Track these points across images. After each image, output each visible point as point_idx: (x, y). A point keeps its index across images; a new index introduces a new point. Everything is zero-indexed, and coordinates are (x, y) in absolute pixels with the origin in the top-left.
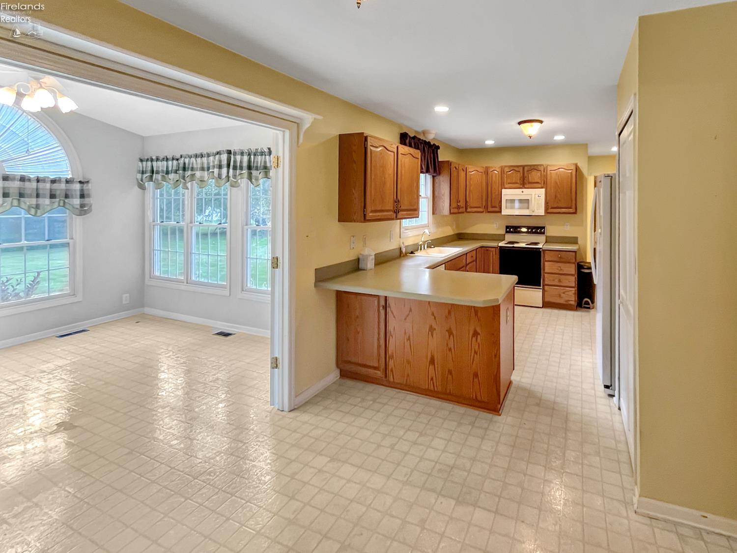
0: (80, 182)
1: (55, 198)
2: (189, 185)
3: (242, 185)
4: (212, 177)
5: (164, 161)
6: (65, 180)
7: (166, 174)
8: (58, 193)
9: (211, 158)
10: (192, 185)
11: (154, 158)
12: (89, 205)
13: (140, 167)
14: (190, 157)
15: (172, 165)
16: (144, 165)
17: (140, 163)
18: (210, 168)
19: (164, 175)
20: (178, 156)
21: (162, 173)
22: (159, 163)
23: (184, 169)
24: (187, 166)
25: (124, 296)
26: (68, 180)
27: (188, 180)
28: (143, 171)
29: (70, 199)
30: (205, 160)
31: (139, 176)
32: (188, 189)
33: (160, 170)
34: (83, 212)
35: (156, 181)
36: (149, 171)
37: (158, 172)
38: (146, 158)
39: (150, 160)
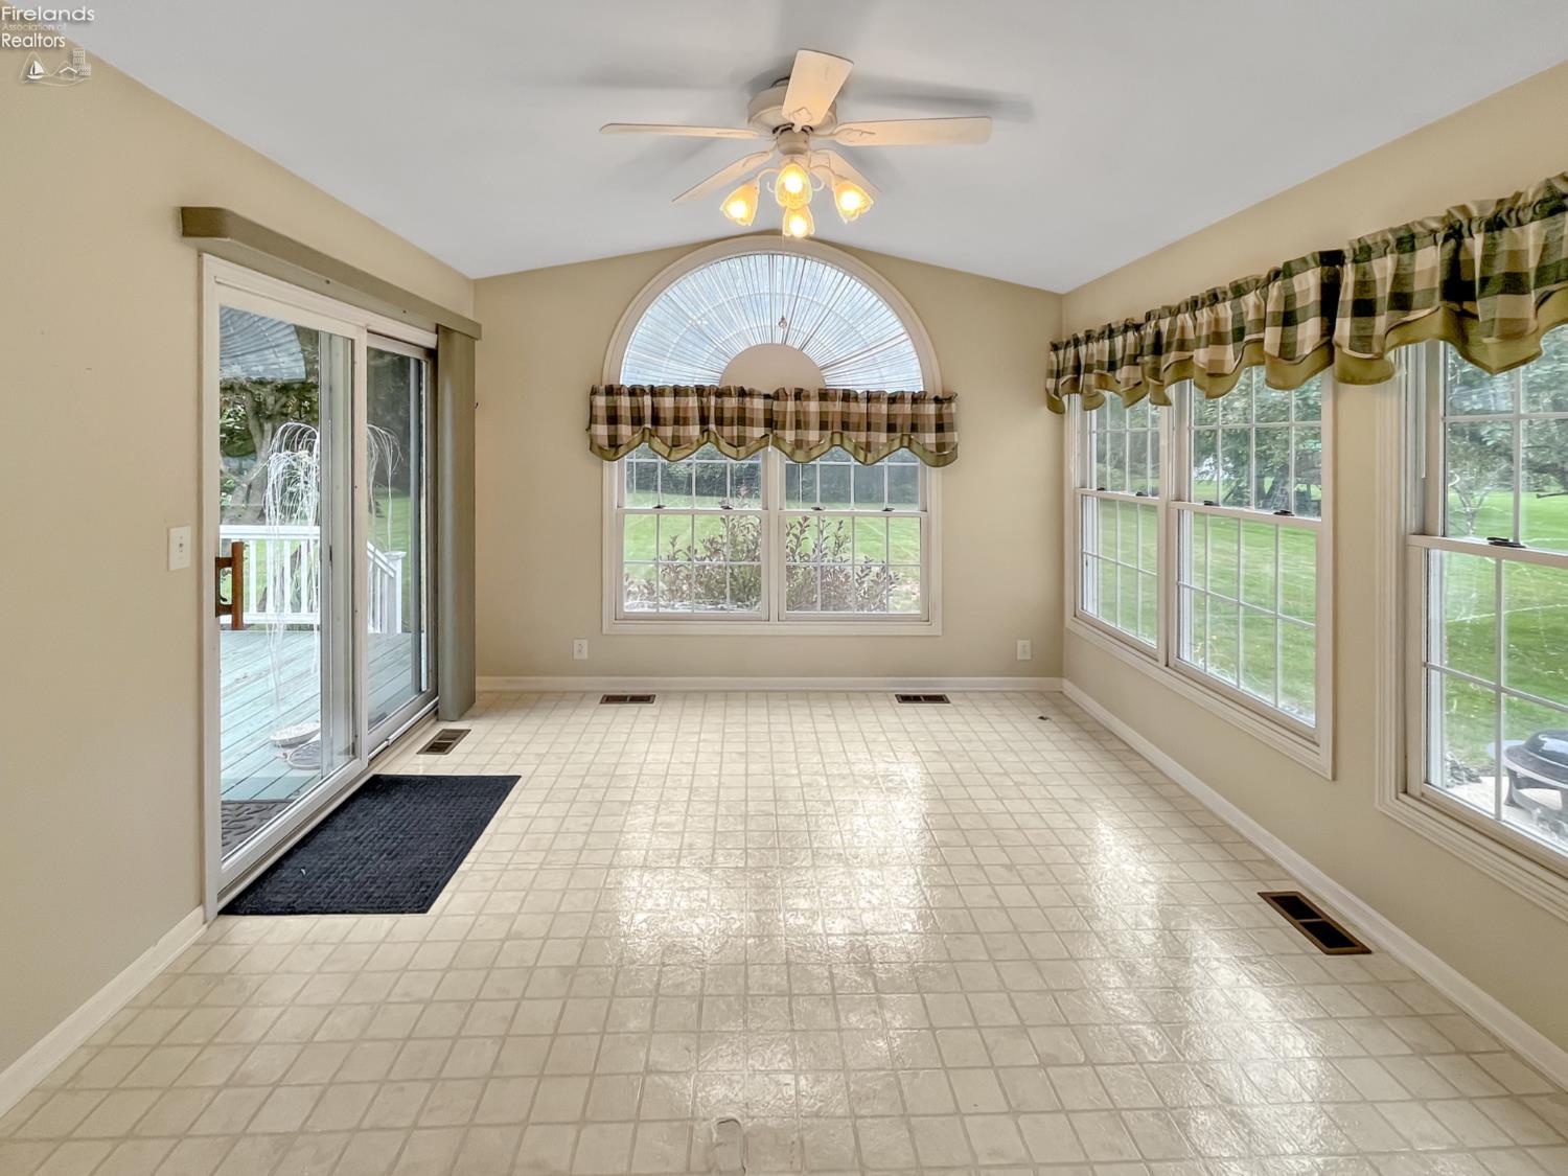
0: (937, 400)
1: (895, 432)
2: (1172, 391)
3: (1401, 374)
4: (1256, 359)
5: (1103, 338)
6: (910, 397)
7: (1109, 371)
8: (899, 421)
9: (1251, 299)
10: (1181, 393)
11: (1081, 335)
12: (953, 446)
13: (1052, 362)
14: (1174, 312)
15: (1124, 343)
16: (1061, 358)
17: (1052, 353)
18: (1247, 331)
19: (1105, 372)
20: (1140, 318)
21: (1099, 368)
22: (1094, 347)
23: (1158, 349)
24: (1165, 340)
25: (1020, 643)
26: (915, 396)
27: (1167, 377)
28: (1058, 371)
29: (921, 435)
30: (1225, 310)
31: (1051, 383)
32: (1170, 404)
33: (1095, 361)
34: (942, 459)
35: (1085, 391)
36: (1070, 370)
37: (1089, 369)
38: (1065, 340)
39: (1072, 342)
